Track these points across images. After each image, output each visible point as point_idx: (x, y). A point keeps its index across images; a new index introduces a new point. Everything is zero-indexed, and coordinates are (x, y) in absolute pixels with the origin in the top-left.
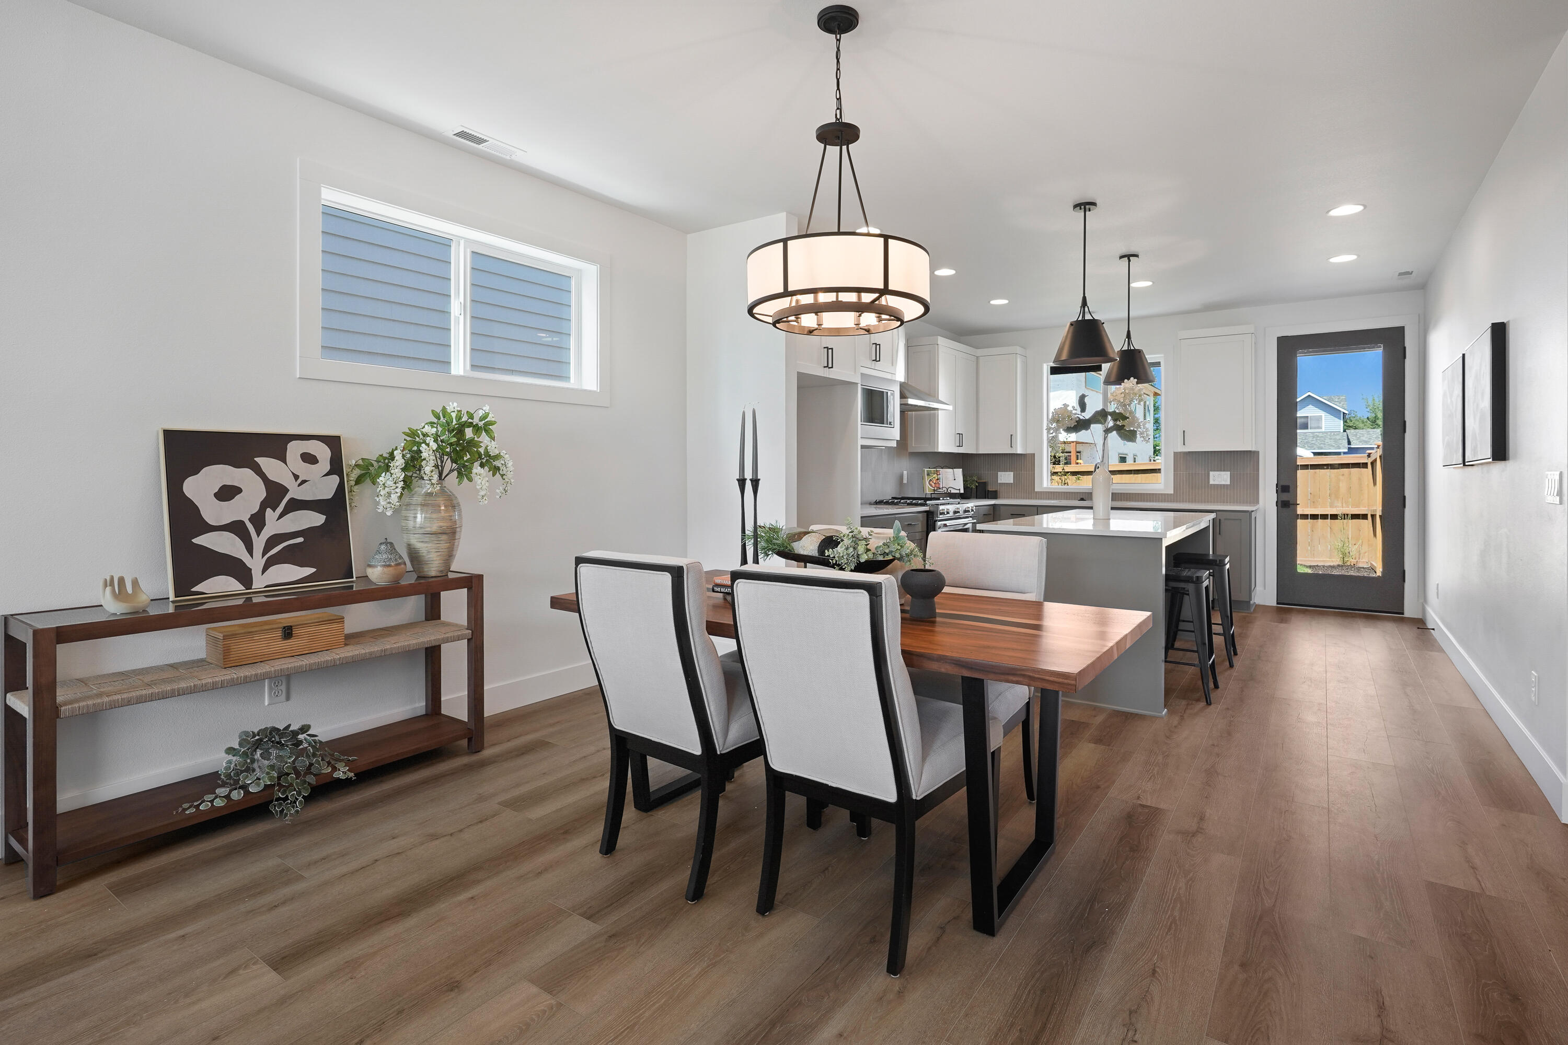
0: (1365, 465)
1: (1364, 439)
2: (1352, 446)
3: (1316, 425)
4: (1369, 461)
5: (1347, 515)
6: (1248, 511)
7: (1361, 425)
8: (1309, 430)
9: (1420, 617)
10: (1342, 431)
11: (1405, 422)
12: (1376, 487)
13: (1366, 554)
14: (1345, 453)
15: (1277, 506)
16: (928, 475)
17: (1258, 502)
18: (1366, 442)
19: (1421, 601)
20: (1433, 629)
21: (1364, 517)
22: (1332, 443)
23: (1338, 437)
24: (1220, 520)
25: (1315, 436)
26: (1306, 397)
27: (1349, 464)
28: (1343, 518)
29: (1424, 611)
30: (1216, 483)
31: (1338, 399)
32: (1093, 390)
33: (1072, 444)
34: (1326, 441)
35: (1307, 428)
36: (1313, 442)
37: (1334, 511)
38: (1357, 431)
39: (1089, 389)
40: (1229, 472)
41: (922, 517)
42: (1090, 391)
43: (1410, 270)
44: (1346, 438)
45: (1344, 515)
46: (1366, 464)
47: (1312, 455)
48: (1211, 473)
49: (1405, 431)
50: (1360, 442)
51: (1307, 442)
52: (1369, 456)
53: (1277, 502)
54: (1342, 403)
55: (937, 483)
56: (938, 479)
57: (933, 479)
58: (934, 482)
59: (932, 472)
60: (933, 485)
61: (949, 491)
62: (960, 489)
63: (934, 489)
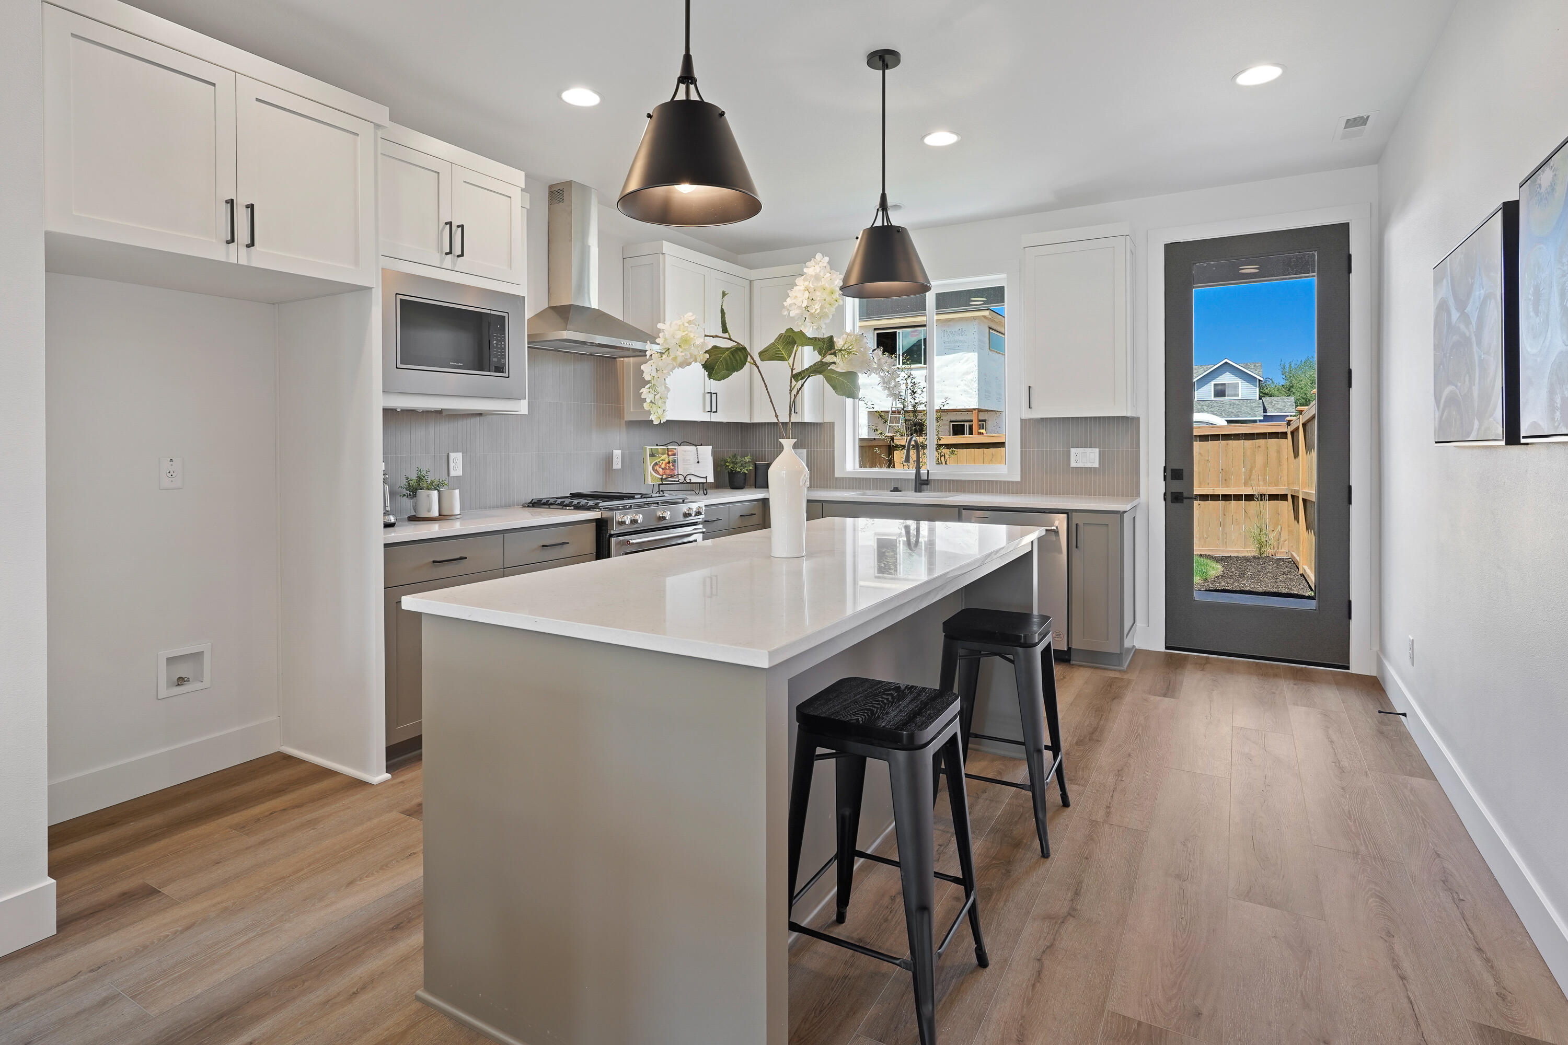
0: (1284, 435)
1: (1279, 406)
2: (1268, 414)
3: (1233, 393)
4: (1289, 430)
5: (1264, 495)
6: (1120, 511)
7: (1277, 393)
8: (1226, 398)
9: (1374, 673)
10: (1258, 399)
11: (1350, 372)
12: (1297, 460)
13: (1287, 542)
14: (1260, 421)
15: (1165, 499)
16: (652, 455)
17: (1138, 494)
18: (1281, 410)
19: (1376, 648)
20: (1405, 715)
21: (1284, 497)
22: (1248, 410)
23: (1254, 405)
24: (1077, 525)
25: (1232, 404)
26: (1223, 364)
27: (1265, 434)
28: (1259, 499)
29: (1380, 666)
30: (1080, 465)
31: (1254, 366)
32: (998, 353)
33: (974, 411)
34: (1243, 409)
35: (1224, 396)
36: (1230, 410)
37: (1249, 491)
38: (1272, 398)
39: (993, 351)
40: (1098, 449)
41: (591, 531)
42: (994, 353)
43: (1364, 115)
44: (1261, 405)
45: (1261, 495)
46: (1286, 433)
47: (1226, 423)
48: (1073, 451)
49: (1350, 385)
50: (1275, 409)
51: (1224, 410)
52: (1289, 423)
53: (1165, 494)
54: (1258, 370)
55: (667, 468)
56: (669, 463)
57: (661, 462)
58: (663, 466)
59: (660, 450)
60: (661, 471)
61: (688, 481)
62: (706, 477)
63: (662, 478)
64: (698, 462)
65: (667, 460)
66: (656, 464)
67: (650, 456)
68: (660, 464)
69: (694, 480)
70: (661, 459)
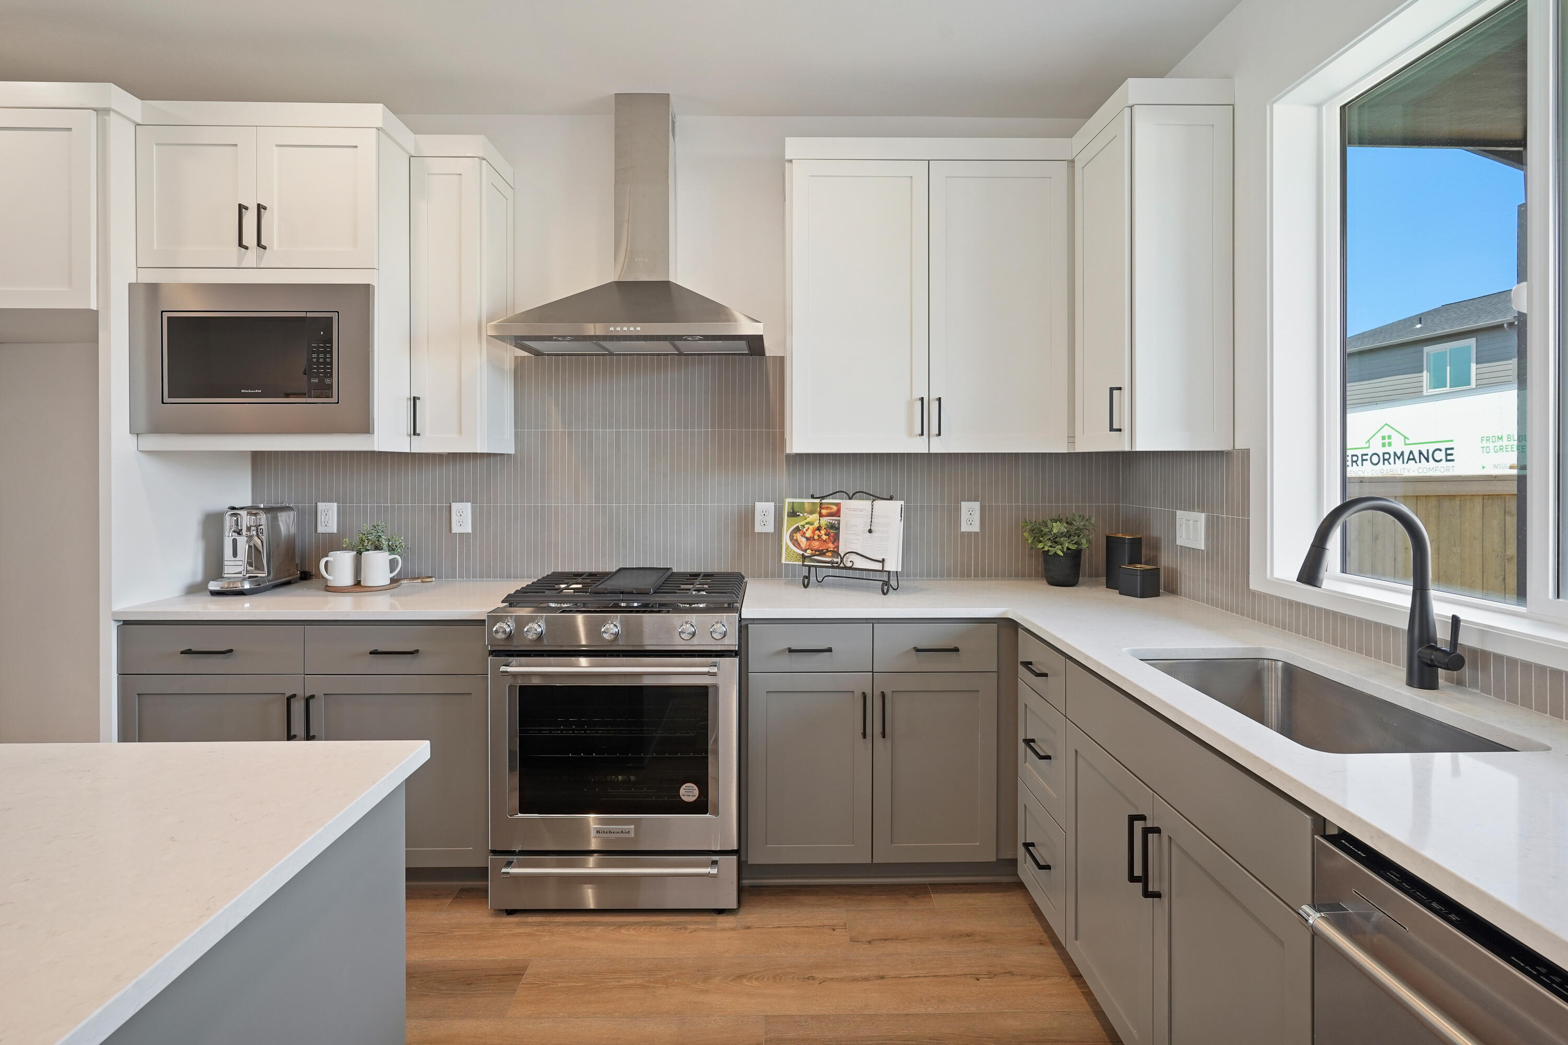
16: (793, 514)
55: (816, 537)
56: (819, 529)
57: (807, 526)
58: (808, 534)
59: (806, 506)
60: (803, 542)
61: (849, 565)
62: (883, 560)
63: (803, 555)
64: (870, 531)
65: (816, 525)
66: (797, 529)
67: (788, 516)
68: (804, 530)
69: (860, 563)
70: (806, 521)
